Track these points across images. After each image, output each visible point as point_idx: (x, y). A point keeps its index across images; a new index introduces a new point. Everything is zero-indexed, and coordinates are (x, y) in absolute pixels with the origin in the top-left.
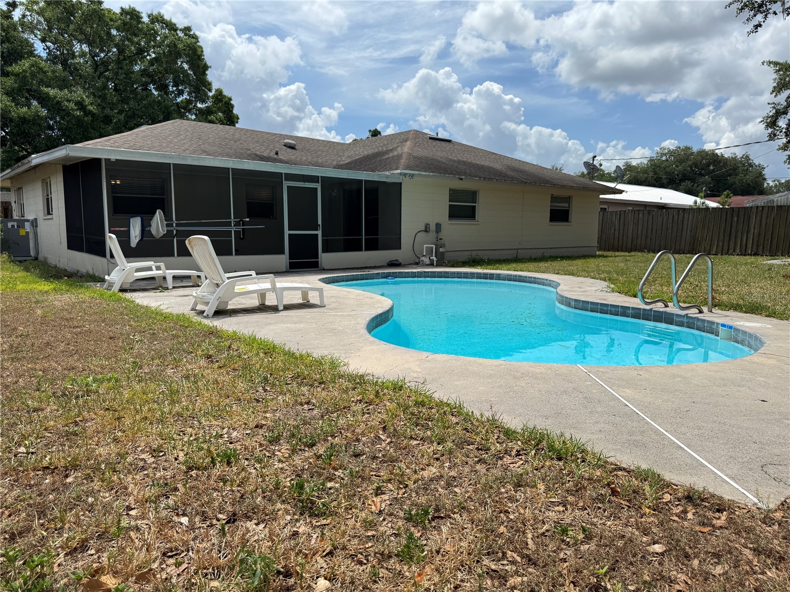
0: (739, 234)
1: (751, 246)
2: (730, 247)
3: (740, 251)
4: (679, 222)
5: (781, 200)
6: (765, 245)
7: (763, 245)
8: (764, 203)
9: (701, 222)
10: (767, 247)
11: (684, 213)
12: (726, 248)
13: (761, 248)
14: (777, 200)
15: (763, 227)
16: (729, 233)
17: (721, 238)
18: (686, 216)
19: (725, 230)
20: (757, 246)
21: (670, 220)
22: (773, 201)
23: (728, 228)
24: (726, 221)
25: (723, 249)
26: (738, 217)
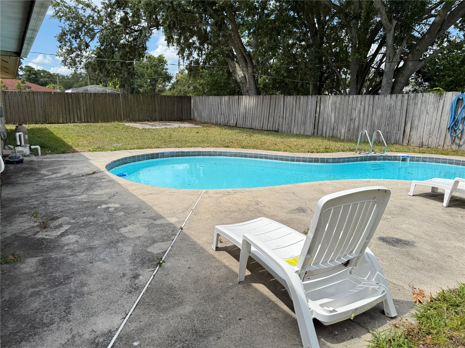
0: (75, 110)
1: (83, 117)
2: (71, 118)
3: (78, 120)
4: (31, 101)
5: (92, 89)
6: (91, 116)
7: (90, 116)
8: (83, 90)
9: (48, 101)
10: (93, 117)
11: (33, 95)
12: (68, 119)
13: (89, 118)
14: (90, 90)
15: (88, 105)
16: (68, 109)
17: (64, 112)
18: (36, 97)
19: (65, 107)
20: (87, 117)
21: (24, 100)
22: (88, 90)
23: (67, 106)
24: (65, 101)
25: (66, 119)
26: (72, 99)
